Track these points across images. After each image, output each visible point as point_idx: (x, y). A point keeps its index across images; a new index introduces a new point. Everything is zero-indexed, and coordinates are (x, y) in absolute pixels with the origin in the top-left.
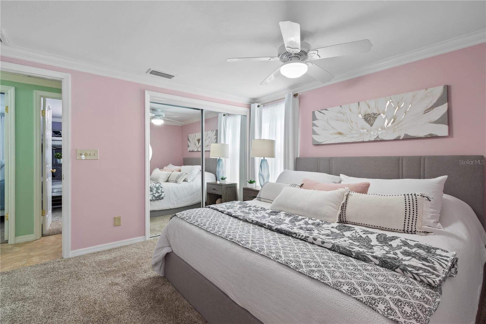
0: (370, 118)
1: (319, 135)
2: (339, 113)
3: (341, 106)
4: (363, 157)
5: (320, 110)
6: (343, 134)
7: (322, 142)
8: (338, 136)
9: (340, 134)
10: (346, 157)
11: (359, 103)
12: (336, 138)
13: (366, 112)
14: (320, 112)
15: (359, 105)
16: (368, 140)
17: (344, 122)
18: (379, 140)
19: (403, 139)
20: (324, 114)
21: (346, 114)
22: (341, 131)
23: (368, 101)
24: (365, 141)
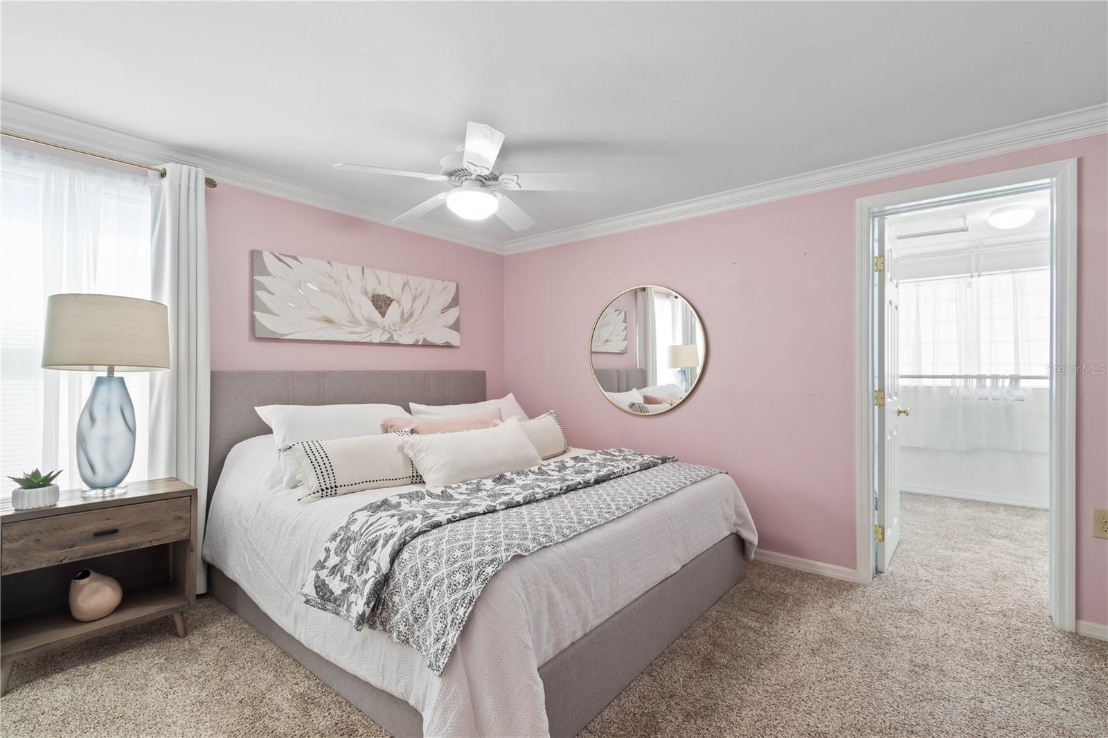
0: (381, 303)
1: (278, 315)
2: (325, 275)
3: (330, 263)
4: (380, 371)
5: (277, 255)
6: (335, 323)
7: (286, 335)
8: (326, 325)
9: (329, 321)
10: (352, 372)
11: (363, 269)
12: (319, 329)
13: (374, 290)
14: (278, 258)
15: (363, 273)
16: (378, 342)
17: (336, 297)
18: (394, 342)
19: (422, 346)
20: (290, 267)
21: (341, 283)
22: (331, 316)
23: (377, 271)
24: (374, 341)
